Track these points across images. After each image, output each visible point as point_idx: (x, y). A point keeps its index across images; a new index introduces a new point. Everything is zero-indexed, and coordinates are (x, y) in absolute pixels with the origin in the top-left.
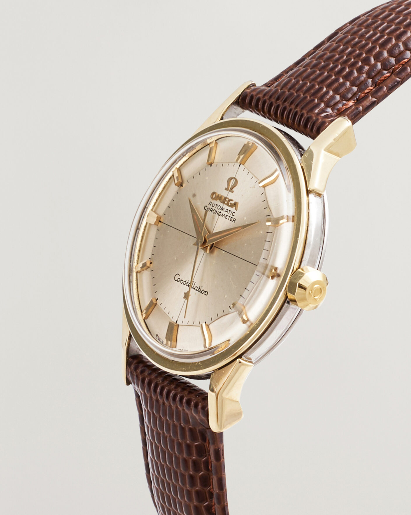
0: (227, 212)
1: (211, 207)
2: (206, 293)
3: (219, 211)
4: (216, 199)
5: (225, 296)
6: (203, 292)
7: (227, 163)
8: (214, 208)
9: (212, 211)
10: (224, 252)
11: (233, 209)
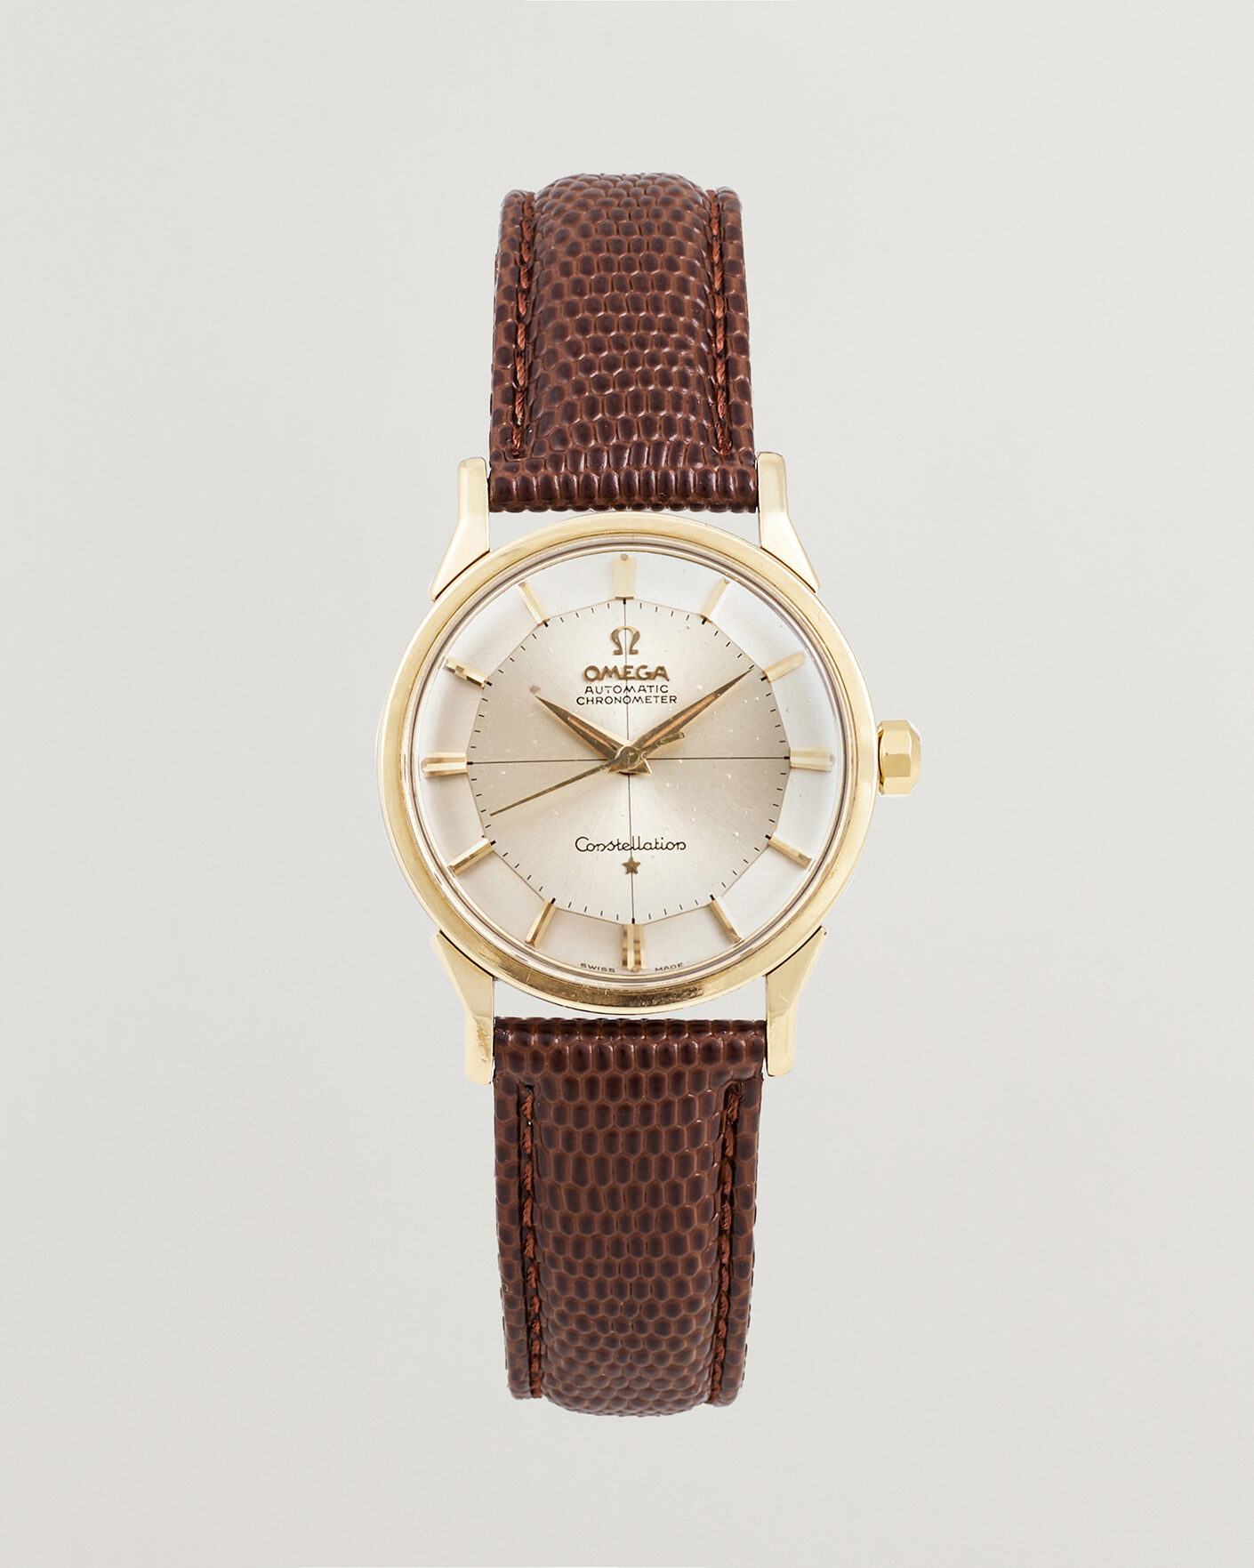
0: (644, 690)
1: (595, 695)
2: (681, 846)
3: (623, 695)
4: (599, 678)
5: (734, 835)
6: (670, 846)
7: (588, 607)
8: (604, 695)
9: (603, 701)
10: (681, 761)
11: (659, 681)
